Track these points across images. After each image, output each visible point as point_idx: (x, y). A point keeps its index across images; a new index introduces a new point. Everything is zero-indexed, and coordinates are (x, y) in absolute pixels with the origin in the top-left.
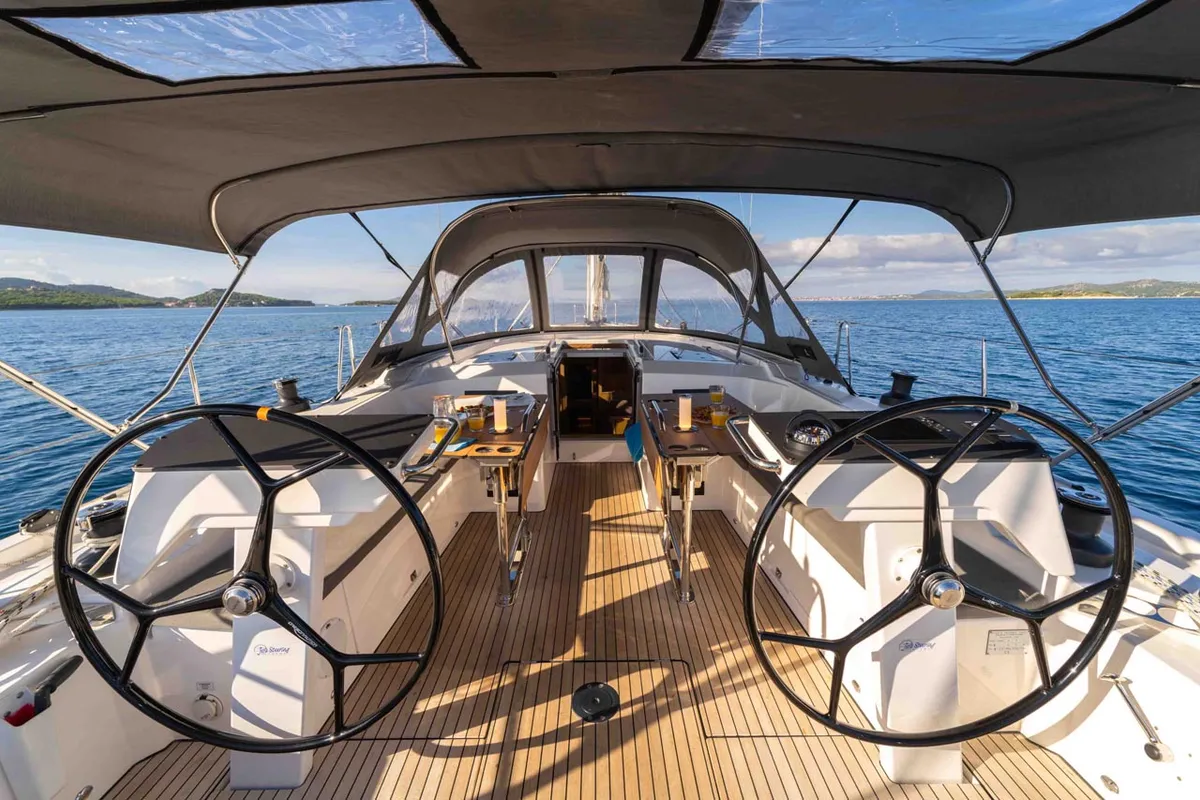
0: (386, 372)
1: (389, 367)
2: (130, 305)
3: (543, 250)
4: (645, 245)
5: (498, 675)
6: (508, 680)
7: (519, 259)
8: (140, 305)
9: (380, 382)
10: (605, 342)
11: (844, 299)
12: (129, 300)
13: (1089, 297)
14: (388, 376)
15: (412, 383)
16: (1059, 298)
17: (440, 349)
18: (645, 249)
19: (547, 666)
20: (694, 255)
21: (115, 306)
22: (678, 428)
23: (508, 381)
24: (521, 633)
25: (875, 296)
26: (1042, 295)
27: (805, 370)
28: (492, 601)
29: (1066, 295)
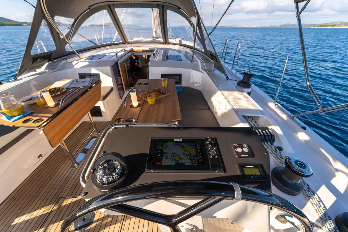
0: (46, 64)
1: (48, 62)
2: (10, 25)
3: (113, 5)
4: (157, 3)
5: (54, 204)
6: (55, 208)
7: (104, 9)
8: (13, 25)
9: (43, 69)
10: (147, 49)
11: (257, 27)
12: (9, 23)
13: (344, 27)
14: (47, 67)
15: (55, 70)
16: (334, 27)
17: (72, 54)
18: (158, 5)
19: (75, 200)
20: (178, 8)
21: (4, 25)
22: (132, 105)
23: (95, 70)
24: (73, 183)
25: (268, 26)
26: (327, 26)
27: (215, 66)
28: (70, 166)
29: (337, 26)
